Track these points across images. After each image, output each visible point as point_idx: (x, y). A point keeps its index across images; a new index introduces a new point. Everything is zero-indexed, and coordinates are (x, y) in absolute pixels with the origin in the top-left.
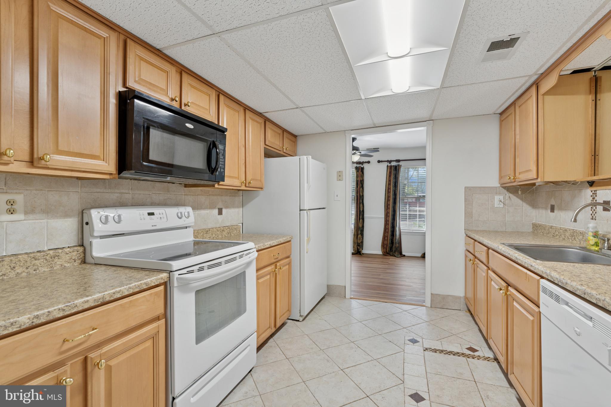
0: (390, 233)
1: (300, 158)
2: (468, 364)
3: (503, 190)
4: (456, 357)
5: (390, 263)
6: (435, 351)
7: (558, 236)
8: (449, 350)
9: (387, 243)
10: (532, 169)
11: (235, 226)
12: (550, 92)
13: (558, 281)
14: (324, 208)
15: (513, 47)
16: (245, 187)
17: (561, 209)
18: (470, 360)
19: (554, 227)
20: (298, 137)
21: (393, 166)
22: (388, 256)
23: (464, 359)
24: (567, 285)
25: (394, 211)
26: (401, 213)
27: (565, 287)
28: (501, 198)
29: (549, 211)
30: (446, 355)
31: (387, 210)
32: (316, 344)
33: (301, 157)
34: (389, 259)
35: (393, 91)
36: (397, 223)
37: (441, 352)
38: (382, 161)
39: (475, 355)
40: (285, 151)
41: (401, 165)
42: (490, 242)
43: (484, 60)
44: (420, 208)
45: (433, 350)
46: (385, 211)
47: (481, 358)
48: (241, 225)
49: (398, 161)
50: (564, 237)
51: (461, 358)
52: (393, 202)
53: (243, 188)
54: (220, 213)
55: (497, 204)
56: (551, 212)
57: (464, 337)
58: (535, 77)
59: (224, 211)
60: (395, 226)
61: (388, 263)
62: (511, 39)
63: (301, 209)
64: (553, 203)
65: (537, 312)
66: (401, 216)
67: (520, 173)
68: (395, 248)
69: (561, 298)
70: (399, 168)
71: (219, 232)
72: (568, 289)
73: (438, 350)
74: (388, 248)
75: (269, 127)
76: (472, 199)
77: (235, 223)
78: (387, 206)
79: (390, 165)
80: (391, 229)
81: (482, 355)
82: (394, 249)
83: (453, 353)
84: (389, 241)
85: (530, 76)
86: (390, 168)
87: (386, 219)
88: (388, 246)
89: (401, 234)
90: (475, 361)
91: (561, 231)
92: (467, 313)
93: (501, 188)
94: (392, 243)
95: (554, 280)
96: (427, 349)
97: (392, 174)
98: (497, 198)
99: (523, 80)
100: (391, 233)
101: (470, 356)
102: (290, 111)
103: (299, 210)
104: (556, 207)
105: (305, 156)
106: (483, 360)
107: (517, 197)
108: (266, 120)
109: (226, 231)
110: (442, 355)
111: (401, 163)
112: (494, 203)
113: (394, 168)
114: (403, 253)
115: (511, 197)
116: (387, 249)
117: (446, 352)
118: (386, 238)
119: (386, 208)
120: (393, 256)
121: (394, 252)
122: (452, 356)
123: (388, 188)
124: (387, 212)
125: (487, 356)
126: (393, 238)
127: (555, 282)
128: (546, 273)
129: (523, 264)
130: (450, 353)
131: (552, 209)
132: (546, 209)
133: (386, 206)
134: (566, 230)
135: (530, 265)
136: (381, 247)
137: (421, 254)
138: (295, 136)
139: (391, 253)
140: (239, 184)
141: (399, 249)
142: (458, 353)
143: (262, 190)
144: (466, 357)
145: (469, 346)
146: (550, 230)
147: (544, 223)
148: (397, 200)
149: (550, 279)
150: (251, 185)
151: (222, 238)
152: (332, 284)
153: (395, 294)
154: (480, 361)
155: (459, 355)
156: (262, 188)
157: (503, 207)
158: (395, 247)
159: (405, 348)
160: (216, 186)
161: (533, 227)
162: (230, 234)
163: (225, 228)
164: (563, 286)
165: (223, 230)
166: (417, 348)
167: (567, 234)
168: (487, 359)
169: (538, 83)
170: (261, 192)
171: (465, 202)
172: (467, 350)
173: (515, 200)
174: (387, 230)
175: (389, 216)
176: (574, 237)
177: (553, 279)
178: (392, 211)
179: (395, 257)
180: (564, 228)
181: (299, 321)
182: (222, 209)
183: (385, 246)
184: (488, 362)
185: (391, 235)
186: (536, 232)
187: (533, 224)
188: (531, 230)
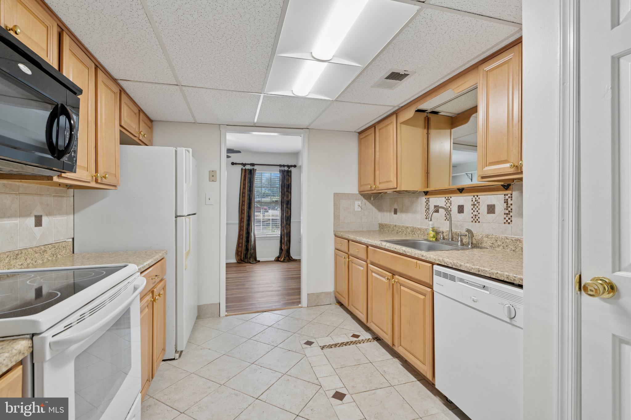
0: (244, 239)
1: (176, 151)
2: (359, 349)
3: (361, 196)
4: (348, 346)
5: (248, 270)
6: (330, 346)
7: (401, 233)
8: (340, 342)
9: (242, 250)
10: (392, 180)
11: (63, 243)
12: (406, 123)
13: (452, 265)
14: (195, 214)
15: (401, 80)
16: (95, 183)
17: (402, 211)
18: (358, 345)
19: (398, 226)
20: (154, 122)
21: (248, 169)
22: (243, 263)
23: (354, 346)
24: (461, 267)
25: (249, 217)
26: (255, 218)
27: (459, 269)
28: (360, 203)
29: (393, 213)
30: (341, 347)
31: (241, 215)
32: (211, 380)
33: (179, 149)
34: (246, 267)
35: (294, 93)
36: (252, 229)
37: (335, 346)
38: (236, 164)
39: (359, 340)
40: (141, 138)
41: (256, 169)
42: (370, 240)
43: (379, 85)
45: (329, 346)
46: (239, 216)
47: (364, 341)
48: (71, 240)
49: (253, 165)
50: (406, 233)
51: (352, 346)
52: (248, 207)
53: (93, 184)
54: (38, 222)
55: (357, 209)
56: (394, 214)
57: (345, 327)
58: (397, 108)
59: (45, 220)
60: (250, 232)
61: (246, 270)
62: (404, 74)
63: (178, 214)
64: (396, 207)
65: (430, 291)
66: (255, 221)
67: (380, 183)
69: (457, 277)
70: (254, 172)
71: (39, 254)
72: (462, 269)
73: (332, 345)
74: (242, 255)
75: (125, 102)
76: (340, 204)
77: (62, 239)
78: (242, 211)
79: (245, 168)
80: (246, 235)
81: (364, 339)
82: (249, 256)
83: (344, 344)
84: (244, 248)
85: (395, 107)
86: (244, 171)
87: (241, 225)
88: (243, 253)
89: (256, 239)
90: (362, 344)
91: (404, 228)
92: (337, 306)
93: (359, 194)
94: (247, 249)
95: (448, 265)
96: (323, 347)
97: (247, 178)
98: (357, 203)
99: (388, 109)
100: (246, 240)
101: (356, 342)
102: (164, 86)
103: (174, 216)
104: (398, 210)
105: (184, 148)
106: (367, 342)
107: (370, 202)
108: (122, 91)
109: (49, 252)
110: (337, 348)
111: (255, 167)
112: (355, 208)
113: (249, 172)
114: (258, 259)
115: (366, 204)
116: (241, 257)
117: (339, 344)
118: (240, 245)
119: (240, 213)
120: (248, 263)
121: (249, 259)
122: (344, 347)
123: (243, 192)
124: (241, 218)
125: (367, 338)
126: (247, 244)
127: (449, 266)
128: (439, 260)
129: (413, 255)
130: (342, 344)
131: (395, 212)
132: (390, 211)
133: (240, 211)
134: (407, 227)
135: (421, 256)
136: (236, 255)
137: (275, 258)
138: (151, 121)
139: (246, 260)
140: (89, 179)
141: (254, 255)
142: (348, 343)
143: (116, 188)
144: (355, 344)
145: (352, 334)
146: (395, 228)
147: (388, 223)
148: (252, 205)
149: (443, 264)
150: (104, 181)
151: (43, 264)
152: (202, 304)
153: (251, 302)
154: (366, 344)
155: (349, 344)
156: (115, 186)
157: (360, 210)
158: (250, 253)
159: (306, 353)
160: (55, 179)
161: (379, 227)
162: (55, 256)
163: (47, 247)
164: (458, 268)
165: (45, 251)
166: (315, 349)
167: (409, 230)
168: (368, 340)
169: (398, 113)
170: (112, 192)
171: (334, 206)
172: (352, 338)
173: (369, 205)
174: (241, 237)
175: (243, 222)
176: (413, 233)
177: (446, 264)
178: (247, 216)
179: (251, 263)
180: (405, 226)
181: (174, 359)
182: (41, 216)
183: (239, 253)
184: (370, 342)
185: (245, 241)
186: (382, 230)
187: (379, 224)
188: (378, 229)
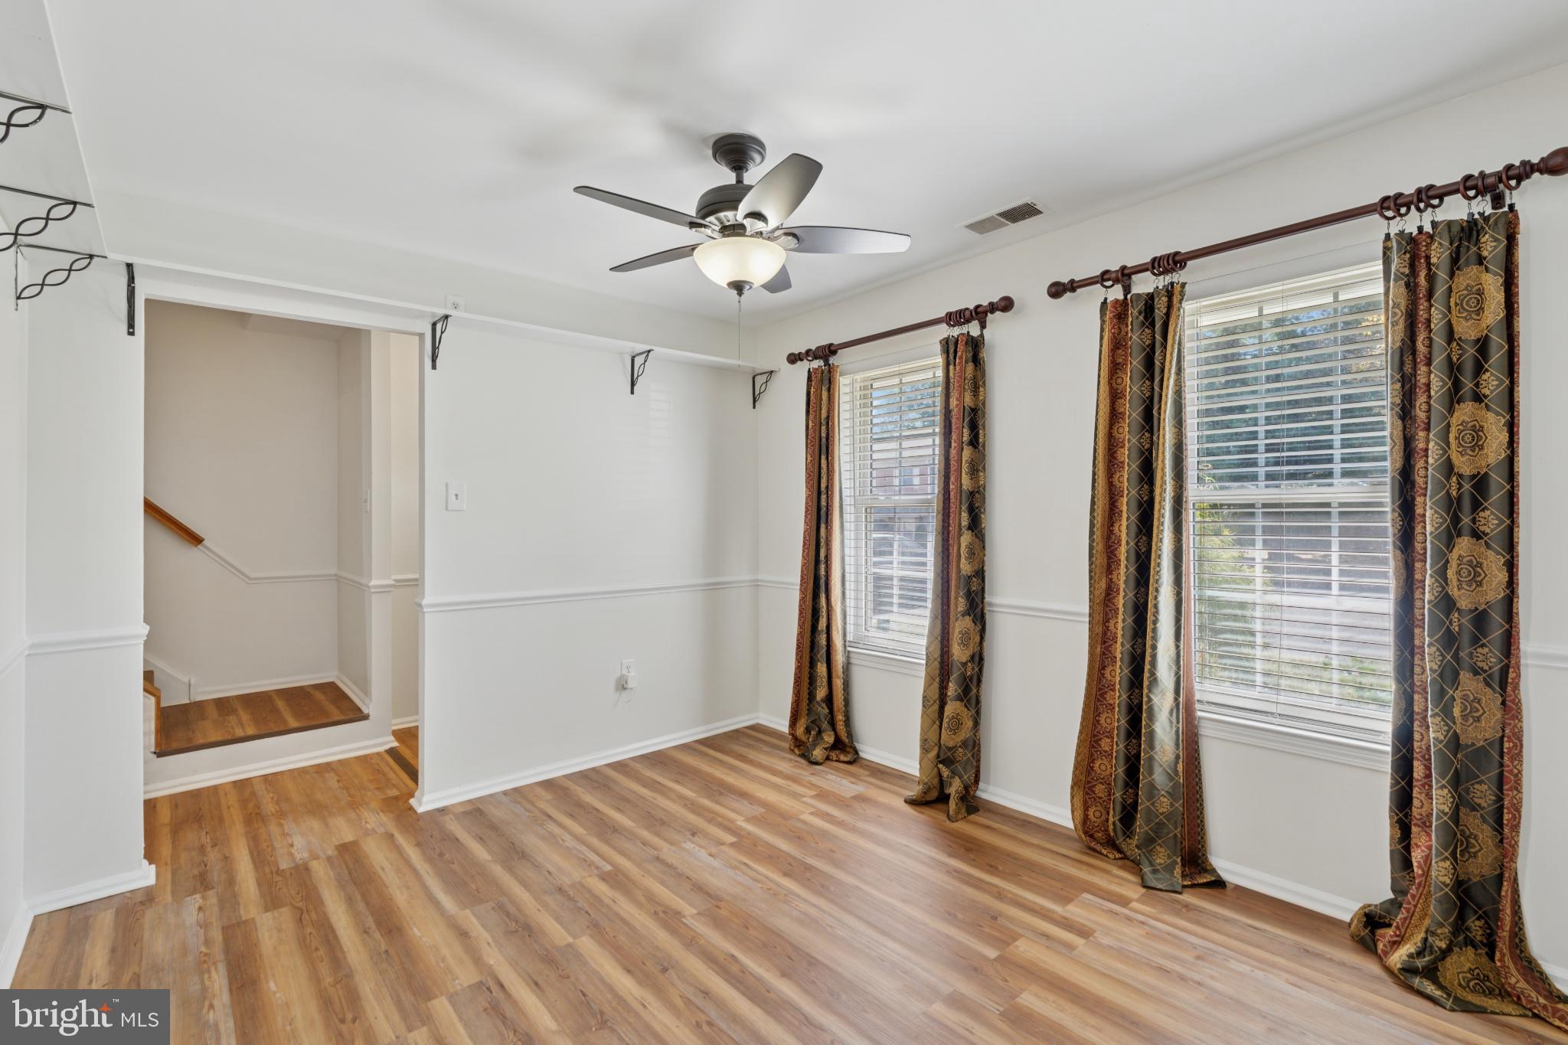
21: (1139, 297)
38: (1072, 286)
41: (1185, 287)
44: (1289, 576)
46: (1092, 576)
68: (1148, 821)
70: (1170, 306)
79: (1120, 296)
82: (1139, 826)
86: (1116, 314)
97: (1130, 351)
111: (1182, 276)
113: (1141, 313)
119: (1100, 561)
121: (1143, 848)
139: (1128, 850)
141: (1184, 832)
